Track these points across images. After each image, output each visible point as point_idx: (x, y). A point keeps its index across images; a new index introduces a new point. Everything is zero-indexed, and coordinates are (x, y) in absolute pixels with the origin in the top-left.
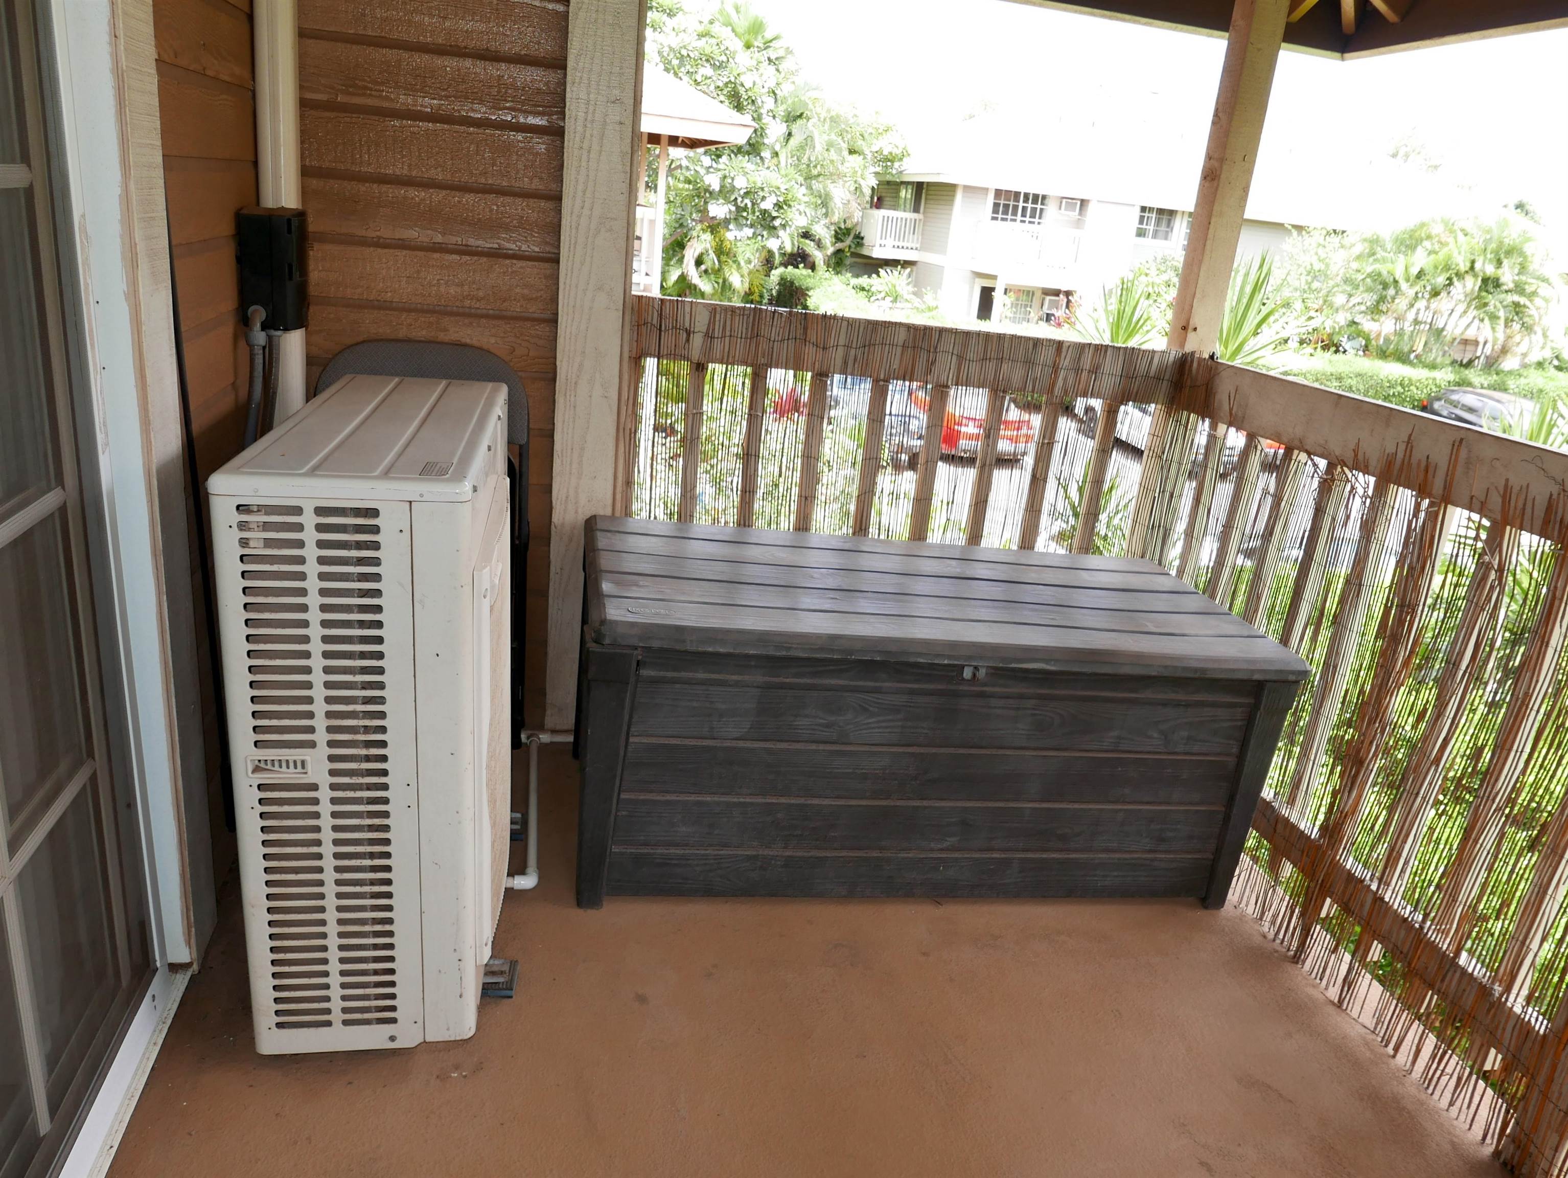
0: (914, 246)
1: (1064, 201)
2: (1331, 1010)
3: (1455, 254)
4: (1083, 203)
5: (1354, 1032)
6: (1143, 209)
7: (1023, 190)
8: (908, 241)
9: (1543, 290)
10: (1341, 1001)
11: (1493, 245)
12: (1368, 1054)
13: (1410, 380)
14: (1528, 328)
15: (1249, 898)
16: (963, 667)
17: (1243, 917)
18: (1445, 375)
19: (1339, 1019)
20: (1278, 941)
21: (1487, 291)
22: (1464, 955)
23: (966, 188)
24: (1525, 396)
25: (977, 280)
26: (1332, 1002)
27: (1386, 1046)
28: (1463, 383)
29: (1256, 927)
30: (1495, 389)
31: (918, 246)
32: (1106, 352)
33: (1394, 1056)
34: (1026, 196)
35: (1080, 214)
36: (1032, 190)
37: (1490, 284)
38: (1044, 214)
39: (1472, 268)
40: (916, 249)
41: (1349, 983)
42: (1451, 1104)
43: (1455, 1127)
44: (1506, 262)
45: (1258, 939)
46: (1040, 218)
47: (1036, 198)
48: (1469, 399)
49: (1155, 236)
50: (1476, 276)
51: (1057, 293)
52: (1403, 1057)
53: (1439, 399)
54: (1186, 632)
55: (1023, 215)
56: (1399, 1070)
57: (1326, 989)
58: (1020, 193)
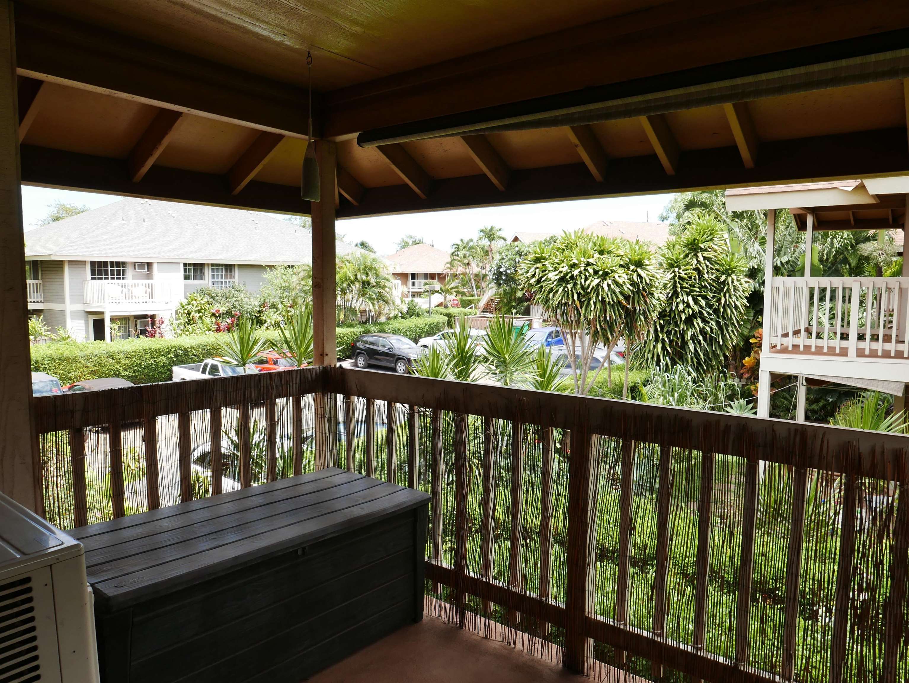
0: (39, 300)
1: (137, 264)
2: (484, 641)
3: (348, 272)
4: (149, 265)
5: (497, 645)
6: (185, 264)
7: (109, 260)
8: (34, 298)
9: (388, 284)
10: (486, 635)
11: (362, 267)
12: (506, 651)
13: (343, 334)
14: (386, 302)
15: (431, 609)
16: (297, 550)
17: (432, 619)
18: (358, 330)
19: (489, 643)
20: (450, 623)
21: (365, 288)
22: (528, 592)
23: (71, 262)
24: (393, 333)
25: (89, 316)
26: (483, 638)
27: (510, 645)
28: (368, 331)
29: (440, 621)
30: (380, 332)
31: (42, 300)
32: (292, 373)
33: (515, 647)
34: (112, 263)
35: (148, 270)
36: (115, 260)
37: (366, 284)
38: (125, 273)
39: (356, 278)
40: (41, 302)
41: (487, 626)
42: (542, 655)
43: (547, 663)
44: (369, 273)
45: (443, 626)
46: (123, 275)
47: (118, 264)
48: (370, 339)
49: (195, 279)
50: (359, 281)
51: (145, 317)
52: (518, 646)
53: (358, 341)
54: (377, 497)
55: (112, 274)
56: (519, 651)
57: (478, 633)
58: (107, 262)
